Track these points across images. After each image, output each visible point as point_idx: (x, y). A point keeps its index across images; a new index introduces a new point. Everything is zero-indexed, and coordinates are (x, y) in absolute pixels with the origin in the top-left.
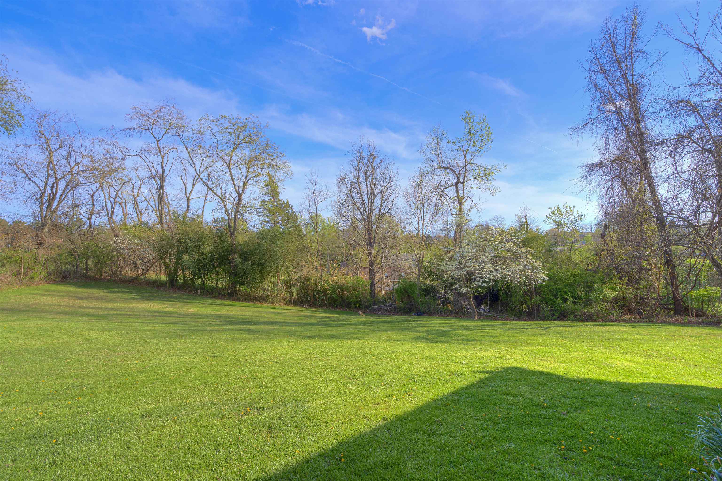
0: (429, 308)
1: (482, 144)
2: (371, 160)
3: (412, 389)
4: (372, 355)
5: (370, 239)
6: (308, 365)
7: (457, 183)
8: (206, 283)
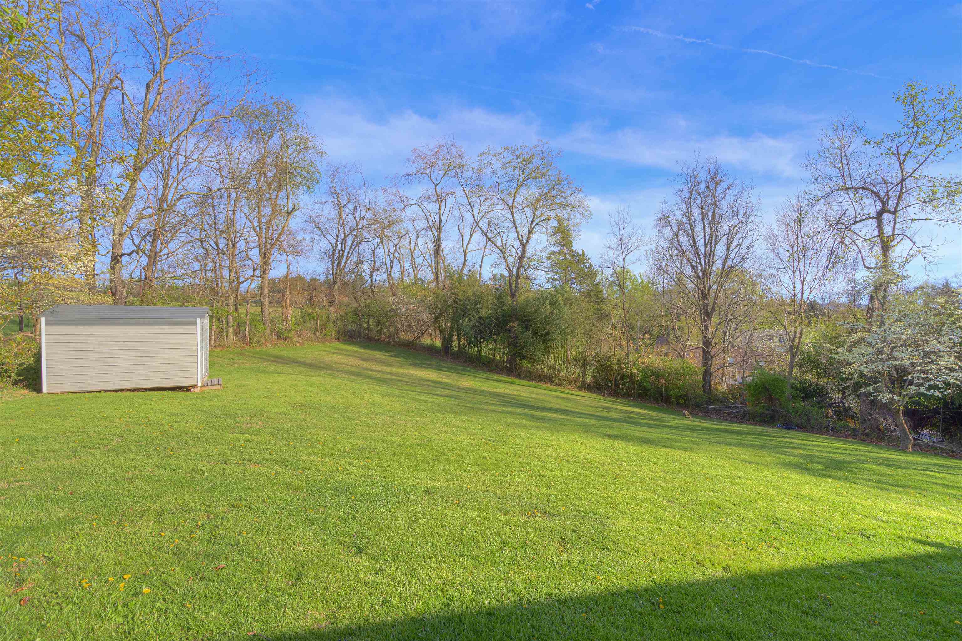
0: (809, 419)
1: (945, 138)
2: (712, 186)
3: (775, 539)
4: (706, 476)
5: (706, 305)
6: (609, 472)
7: (880, 214)
8: (482, 354)
